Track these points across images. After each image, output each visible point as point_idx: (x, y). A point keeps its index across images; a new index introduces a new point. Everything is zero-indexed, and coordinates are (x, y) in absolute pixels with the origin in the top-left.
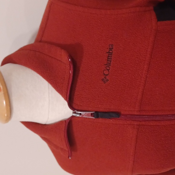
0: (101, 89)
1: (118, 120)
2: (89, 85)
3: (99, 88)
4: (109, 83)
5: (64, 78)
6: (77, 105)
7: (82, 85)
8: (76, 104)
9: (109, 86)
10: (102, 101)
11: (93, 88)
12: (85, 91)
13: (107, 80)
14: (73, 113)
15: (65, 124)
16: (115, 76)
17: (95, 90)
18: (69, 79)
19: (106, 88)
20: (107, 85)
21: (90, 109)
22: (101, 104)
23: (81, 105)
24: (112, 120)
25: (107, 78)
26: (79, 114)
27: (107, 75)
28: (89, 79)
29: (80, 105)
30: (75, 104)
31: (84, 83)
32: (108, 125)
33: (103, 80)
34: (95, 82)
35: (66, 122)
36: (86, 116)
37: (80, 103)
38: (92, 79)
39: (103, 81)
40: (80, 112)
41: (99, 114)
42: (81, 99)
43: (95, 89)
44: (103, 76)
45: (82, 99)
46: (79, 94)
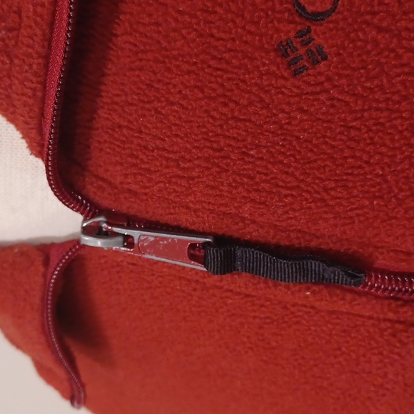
0: (266, 107)
1: (349, 296)
2: (189, 72)
3: (251, 104)
4: (329, 79)
5: (19, 13)
6: (110, 183)
7: (141, 69)
8: (103, 180)
9: (323, 97)
10: (266, 186)
11: (210, 98)
12: (156, 110)
13: (318, 56)
14: (86, 231)
15: (44, 276)
16: (380, 29)
17: (225, 110)
18: (51, 25)
19: (302, 111)
20: (310, 89)
21: (185, 219)
22: (253, 201)
23: (134, 187)
24: (314, 293)
25: (318, 40)
26: (120, 239)
27: (316, 17)
28: (193, 35)
29: (130, 191)
30: (97, 177)
31: (156, 61)
32: (285, 308)
33: (283, 50)
34: (228, 62)
35: (52, 264)
36: (158, 254)
37: (126, 176)
38: (212, 36)
39: (285, 55)
40: (126, 232)
41: (239, 253)
42: (132, 155)
43: (225, 105)
44: (290, 22)
45: (137, 157)
46: (120, 127)
